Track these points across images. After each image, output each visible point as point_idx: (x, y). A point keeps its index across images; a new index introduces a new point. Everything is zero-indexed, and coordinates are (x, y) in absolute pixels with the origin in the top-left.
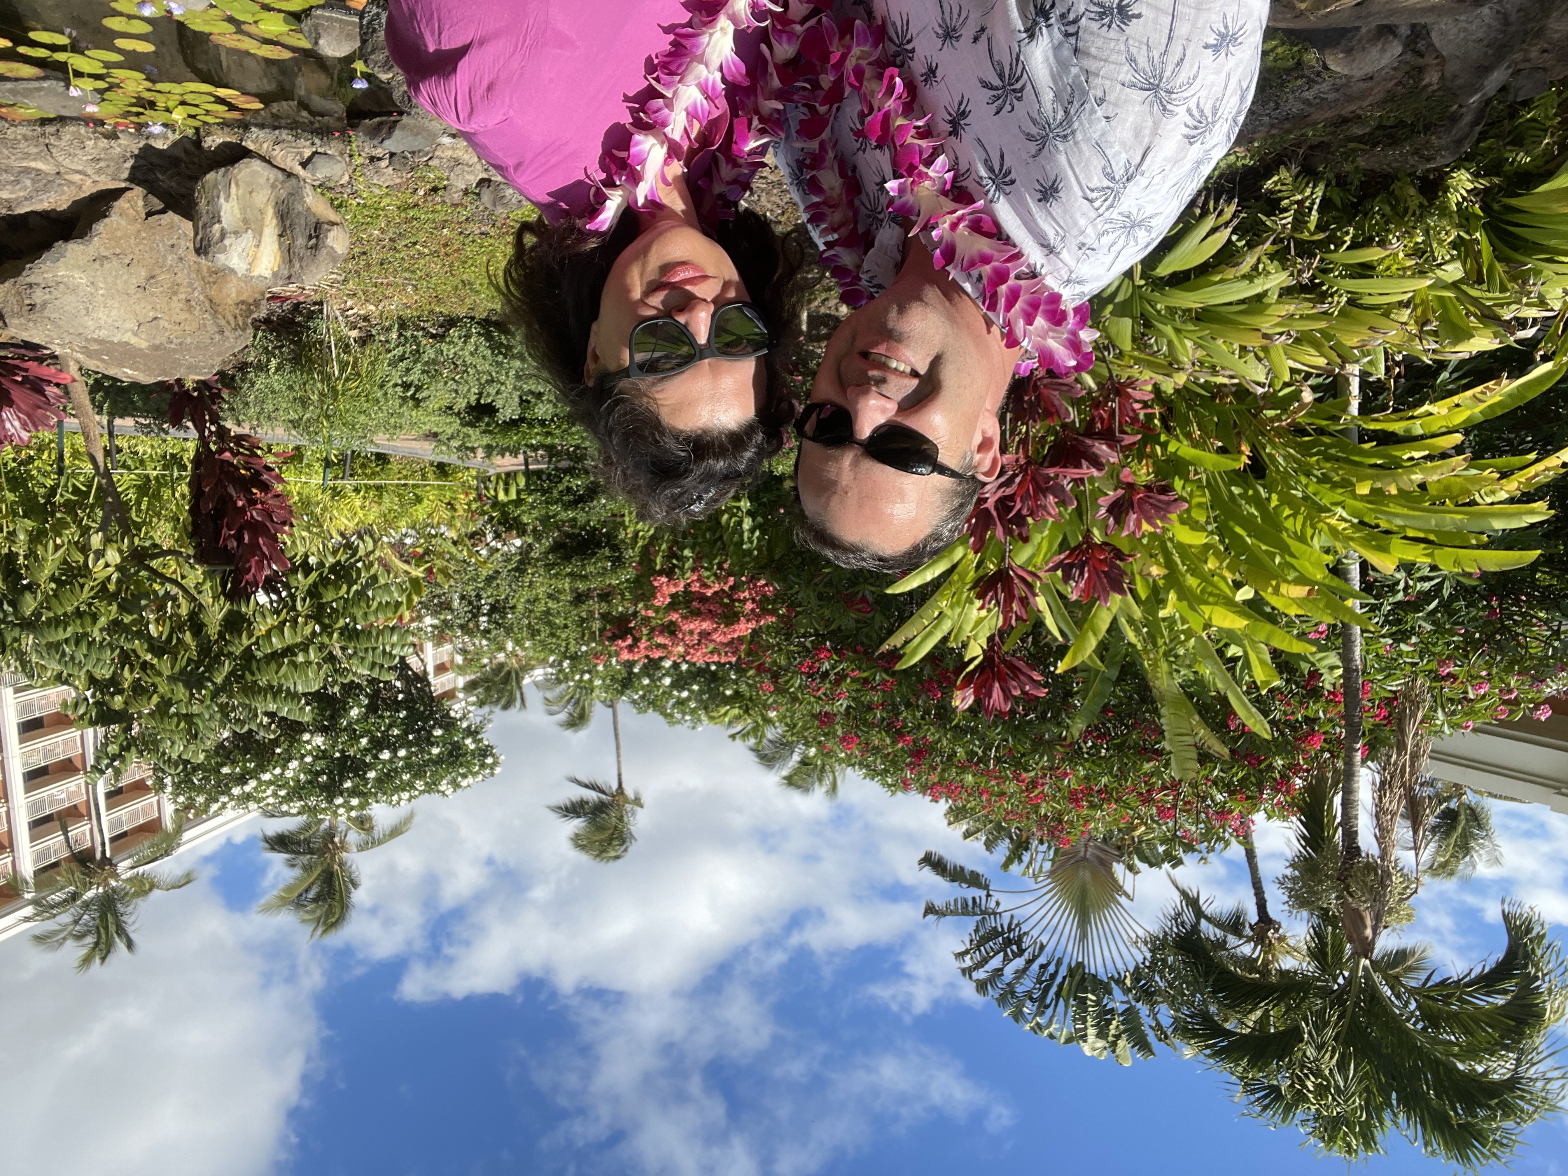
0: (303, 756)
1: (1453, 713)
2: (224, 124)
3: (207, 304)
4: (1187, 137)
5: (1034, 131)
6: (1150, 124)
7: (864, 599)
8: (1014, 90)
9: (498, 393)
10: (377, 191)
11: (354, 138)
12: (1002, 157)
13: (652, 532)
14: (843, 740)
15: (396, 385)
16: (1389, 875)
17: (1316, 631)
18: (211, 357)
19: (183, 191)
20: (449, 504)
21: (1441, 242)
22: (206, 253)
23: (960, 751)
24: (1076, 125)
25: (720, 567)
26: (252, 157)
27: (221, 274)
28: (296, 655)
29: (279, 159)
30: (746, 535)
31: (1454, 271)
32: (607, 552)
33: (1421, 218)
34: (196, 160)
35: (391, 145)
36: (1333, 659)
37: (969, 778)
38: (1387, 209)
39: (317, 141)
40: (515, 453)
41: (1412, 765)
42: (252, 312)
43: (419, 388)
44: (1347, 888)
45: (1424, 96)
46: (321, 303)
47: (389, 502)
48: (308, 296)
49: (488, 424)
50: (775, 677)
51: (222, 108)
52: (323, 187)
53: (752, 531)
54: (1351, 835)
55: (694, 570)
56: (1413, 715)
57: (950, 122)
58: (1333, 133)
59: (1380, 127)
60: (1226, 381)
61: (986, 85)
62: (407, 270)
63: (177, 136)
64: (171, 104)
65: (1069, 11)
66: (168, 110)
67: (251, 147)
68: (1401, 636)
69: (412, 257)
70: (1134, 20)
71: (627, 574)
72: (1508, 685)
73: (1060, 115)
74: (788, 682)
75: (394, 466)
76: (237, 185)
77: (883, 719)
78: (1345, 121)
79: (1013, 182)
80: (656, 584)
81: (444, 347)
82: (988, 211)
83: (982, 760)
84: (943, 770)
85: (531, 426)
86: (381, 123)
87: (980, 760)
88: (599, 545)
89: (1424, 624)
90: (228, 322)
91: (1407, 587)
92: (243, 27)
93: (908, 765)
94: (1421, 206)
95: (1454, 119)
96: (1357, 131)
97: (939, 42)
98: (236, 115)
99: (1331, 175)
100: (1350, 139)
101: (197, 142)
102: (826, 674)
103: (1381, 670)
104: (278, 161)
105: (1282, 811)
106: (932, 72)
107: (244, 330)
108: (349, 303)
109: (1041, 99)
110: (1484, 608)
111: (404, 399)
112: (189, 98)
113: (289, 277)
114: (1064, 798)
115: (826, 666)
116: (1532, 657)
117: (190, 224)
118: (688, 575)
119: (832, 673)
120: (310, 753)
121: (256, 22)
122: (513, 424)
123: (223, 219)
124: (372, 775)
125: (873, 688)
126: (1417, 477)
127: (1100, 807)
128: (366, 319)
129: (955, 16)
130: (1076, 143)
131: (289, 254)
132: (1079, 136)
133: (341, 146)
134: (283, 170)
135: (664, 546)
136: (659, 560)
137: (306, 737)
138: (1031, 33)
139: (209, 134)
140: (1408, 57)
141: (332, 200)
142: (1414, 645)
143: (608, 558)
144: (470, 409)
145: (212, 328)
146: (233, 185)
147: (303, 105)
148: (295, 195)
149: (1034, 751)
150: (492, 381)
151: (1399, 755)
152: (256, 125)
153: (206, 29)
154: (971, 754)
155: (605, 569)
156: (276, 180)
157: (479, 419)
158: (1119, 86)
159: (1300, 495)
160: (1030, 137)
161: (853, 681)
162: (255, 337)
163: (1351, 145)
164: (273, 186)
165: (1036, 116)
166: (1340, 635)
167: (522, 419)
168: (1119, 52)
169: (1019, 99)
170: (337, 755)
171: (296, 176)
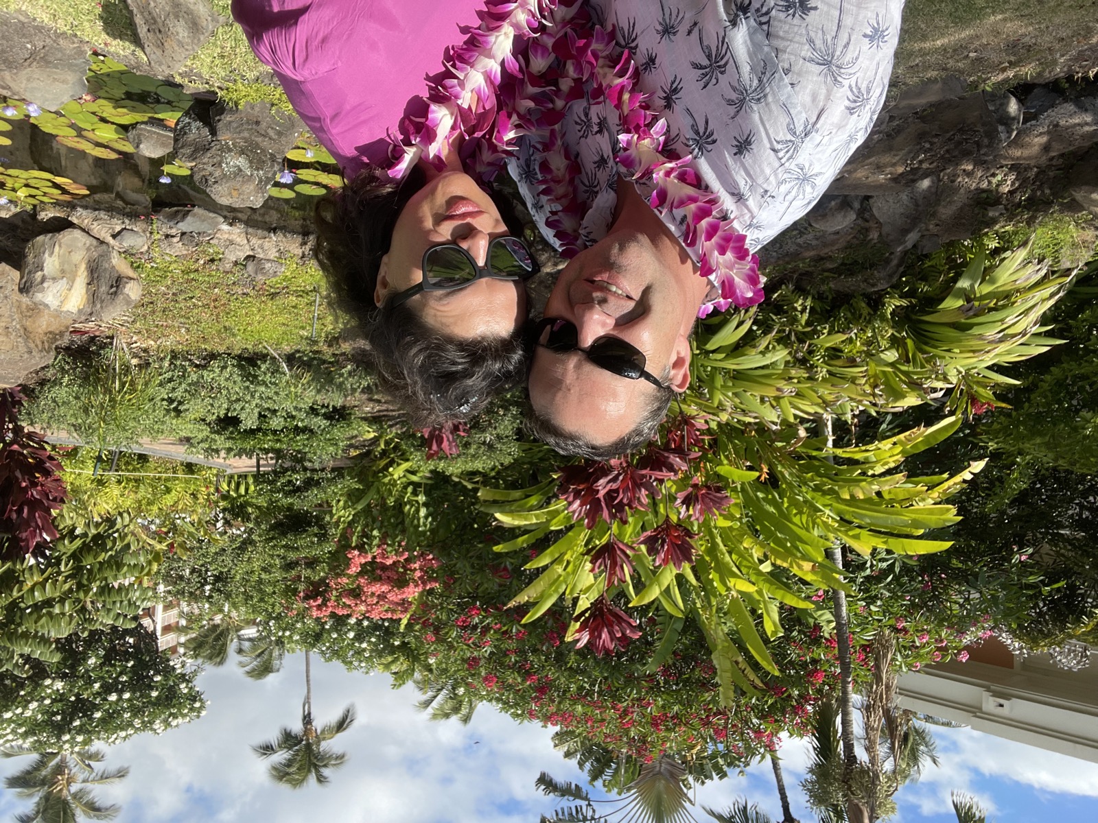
0: (44, 698)
1: (907, 656)
2: (57, 204)
3: (22, 331)
4: (848, 108)
5: (734, 96)
6: (824, 91)
7: (505, 569)
8: (719, 67)
9: (243, 409)
10: (167, 258)
11: (155, 221)
12: (707, 122)
13: (351, 517)
14: (486, 679)
15: (163, 400)
16: (878, 777)
17: (817, 595)
18: (19, 371)
19: (16, 249)
20: (193, 494)
21: (883, 337)
22: (27, 292)
23: (573, 687)
24: (768, 90)
25: (400, 545)
26: (75, 228)
27: (36, 310)
28: (53, 606)
29: (95, 231)
30: (422, 520)
31: (892, 356)
32: (316, 529)
33: (869, 322)
34: (30, 228)
35: (184, 226)
36: (828, 616)
37: (579, 708)
38: (849, 315)
39: (127, 221)
40: (249, 454)
41: (886, 694)
42: (56, 340)
43: (180, 403)
44: (849, 788)
45: (869, 246)
46: (112, 338)
47: (144, 492)
48: (103, 332)
49: (232, 433)
50: (437, 630)
51: (56, 192)
52: (127, 253)
53: (426, 517)
54: (849, 748)
55: (379, 546)
56: (885, 656)
57: (665, 98)
58: (815, 266)
59: (843, 264)
60: (752, 420)
61: (697, 66)
62: (183, 316)
63: (18, 210)
64: (17, 185)
65: (762, 6)
66: (14, 190)
67: (75, 221)
68: (871, 600)
69: (189, 308)
70: (812, 12)
71: (330, 547)
72: (940, 636)
73: (756, 82)
74: (447, 633)
75: (152, 465)
76: (60, 246)
77: (516, 661)
78: (822, 259)
79: (714, 142)
80: (350, 556)
81: (205, 373)
82: (692, 165)
83: (590, 693)
84: (560, 703)
85: (265, 434)
86: (177, 212)
87: (587, 694)
88: (309, 525)
89: (885, 592)
90: (37, 346)
91: (872, 566)
92: (83, 133)
93: (533, 699)
94: (869, 314)
95: (888, 261)
96: (830, 265)
97: (659, 36)
98: (67, 198)
99: (815, 292)
100: (824, 271)
101: (34, 215)
102: (475, 627)
103: (859, 625)
104: (95, 232)
105: (800, 730)
106: (652, 60)
107: (48, 352)
108: (134, 339)
109: (741, 71)
110: (921, 582)
111: (168, 411)
112: (32, 182)
113: (91, 314)
114: (647, 723)
115: (477, 620)
116: (955, 616)
117: (17, 274)
118: (374, 550)
119: (480, 626)
120: (49, 696)
121: (93, 130)
122: (252, 432)
123: (45, 269)
124: (98, 715)
125: (510, 638)
126: (876, 487)
127: (673, 730)
128: (145, 351)
129: (674, 16)
130: (767, 104)
131: (93, 297)
132: (770, 99)
133: (145, 226)
134: (98, 239)
135: (359, 528)
136: (354, 538)
137: (48, 682)
138: (734, 23)
139: (43, 210)
140: (860, 221)
141: (132, 263)
142: (880, 607)
143: (316, 535)
144: (219, 420)
145: (22, 349)
146: (57, 246)
147: (119, 196)
148: (105, 256)
149: (626, 686)
150: (239, 400)
151: (877, 686)
152: (81, 207)
153: (54, 132)
154: (581, 688)
155: (313, 543)
156: (91, 245)
157: (224, 429)
158: (801, 61)
159: (801, 499)
160: (730, 103)
161: (495, 632)
162: (55, 359)
163: (826, 274)
164: (88, 249)
165: (736, 84)
166: (831, 598)
167: (259, 429)
168: (801, 35)
169: (722, 73)
170: (73, 699)
171: (107, 244)
